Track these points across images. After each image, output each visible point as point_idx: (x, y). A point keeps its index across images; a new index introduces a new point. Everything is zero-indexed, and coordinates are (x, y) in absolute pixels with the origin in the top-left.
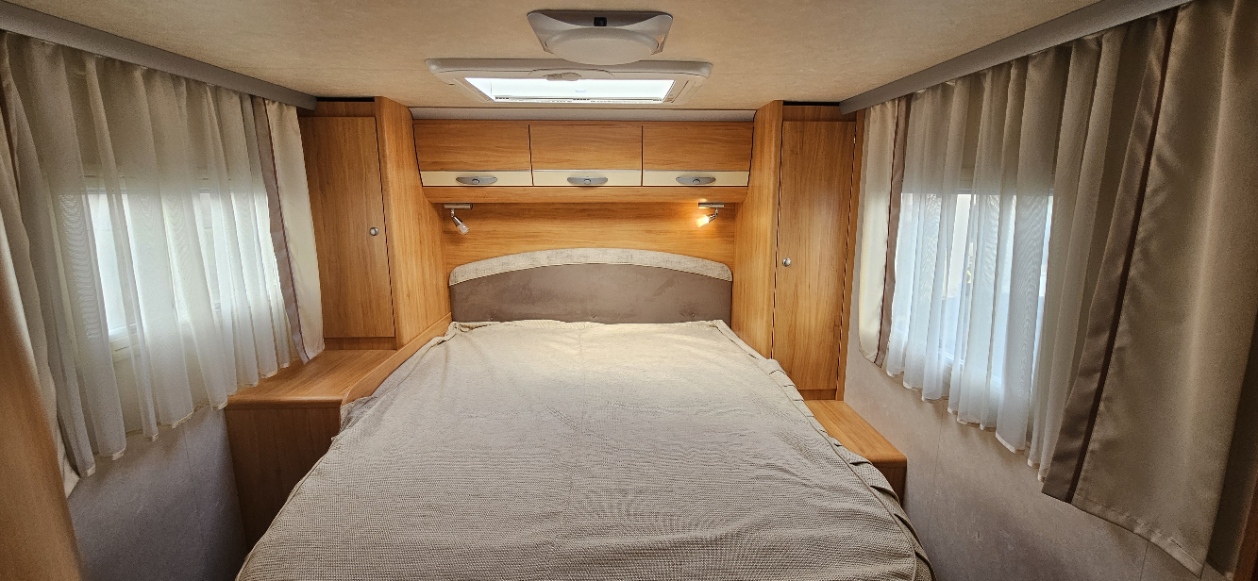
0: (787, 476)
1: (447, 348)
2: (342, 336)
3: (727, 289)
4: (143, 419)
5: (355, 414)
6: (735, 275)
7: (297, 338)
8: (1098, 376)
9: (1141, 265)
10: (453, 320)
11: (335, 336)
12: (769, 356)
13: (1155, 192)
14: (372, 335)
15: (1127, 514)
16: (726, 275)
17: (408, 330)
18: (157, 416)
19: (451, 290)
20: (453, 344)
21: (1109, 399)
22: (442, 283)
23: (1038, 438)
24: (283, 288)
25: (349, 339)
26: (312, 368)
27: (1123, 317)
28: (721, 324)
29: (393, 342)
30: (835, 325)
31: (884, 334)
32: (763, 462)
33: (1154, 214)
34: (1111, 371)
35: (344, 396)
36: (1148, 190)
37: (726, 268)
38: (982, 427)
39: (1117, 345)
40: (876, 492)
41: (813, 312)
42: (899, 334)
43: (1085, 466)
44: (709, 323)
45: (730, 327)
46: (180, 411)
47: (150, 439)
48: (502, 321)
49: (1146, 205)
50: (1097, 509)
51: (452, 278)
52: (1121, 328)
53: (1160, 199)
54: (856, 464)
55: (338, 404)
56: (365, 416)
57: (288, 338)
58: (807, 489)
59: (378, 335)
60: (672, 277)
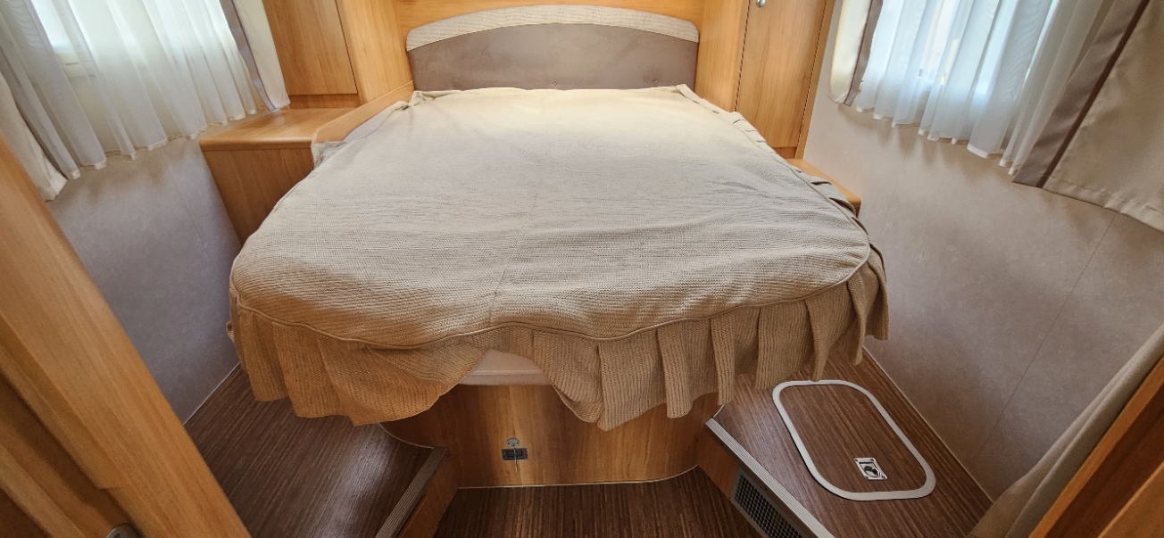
0: (748, 190)
1: (412, 117)
2: (305, 93)
3: (694, 50)
4: (118, 141)
5: (326, 154)
6: (702, 37)
7: (258, 84)
8: (1120, 38)
10: (415, 89)
11: (298, 93)
12: (735, 108)
14: (335, 92)
15: (1103, 190)
16: (691, 35)
17: (369, 88)
18: (133, 142)
19: (408, 54)
20: (417, 110)
22: (399, 49)
23: (1016, 143)
24: (231, 26)
25: (312, 96)
26: (280, 120)
28: (684, 88)
29: (355, 99)
30: (805, 77)
31: (859, 70)
32: (724, 181)
35: (313, 137)
37: (692, 26)
38: (954, 141)
40: (835, 203)
41: (783, 63)
42: (877, 68)
43: (1070, 146)
44: (673, 88)
45: (694, 91)
46: (155, 139)
47: (129, 157)
48: (463, 88)
50: (1069, 190)
51: (408, 42)
54: (817, 184)
55: (309, 143)
56: (336, 154)
57: (250, 86)
58: (768, 199)
59: (340, 92)
60: (636, 37)
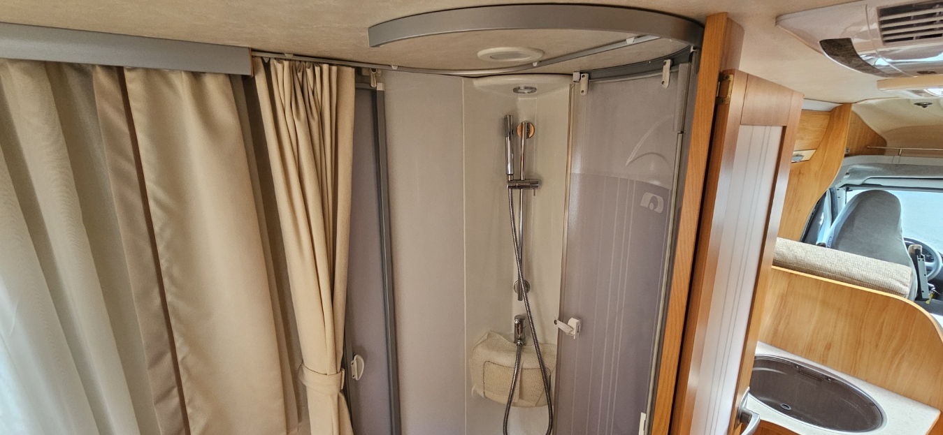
8: (175, 391)
9: (173, 289)
13: (162, 230)
21: (191, 401)
27: (176, 336)
33: (168, 247)
34: (183, 380)
36: (156, 229)
39: (180, 358)
49: (158, 240)
52: (177, 345)
53: (168, 234)
